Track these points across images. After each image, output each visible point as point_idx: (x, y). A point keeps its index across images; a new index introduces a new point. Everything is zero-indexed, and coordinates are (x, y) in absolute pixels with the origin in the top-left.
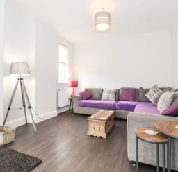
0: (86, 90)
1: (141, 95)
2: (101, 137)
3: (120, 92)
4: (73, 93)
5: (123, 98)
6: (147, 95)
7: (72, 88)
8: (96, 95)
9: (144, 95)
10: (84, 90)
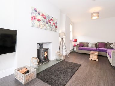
0: (80, 43)
1: (108, 46)
2: (95, 60)
3: (97, 44)
4: (75, 44)
5: (99, 47)
6: (112, 46)
7: (74, 42)
8: (85, 45)
9: (109, 45)
10: (79, 43)
